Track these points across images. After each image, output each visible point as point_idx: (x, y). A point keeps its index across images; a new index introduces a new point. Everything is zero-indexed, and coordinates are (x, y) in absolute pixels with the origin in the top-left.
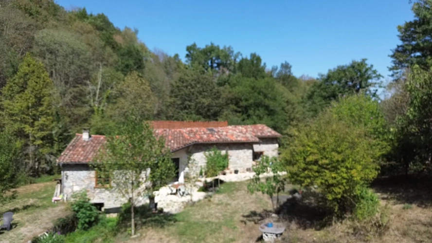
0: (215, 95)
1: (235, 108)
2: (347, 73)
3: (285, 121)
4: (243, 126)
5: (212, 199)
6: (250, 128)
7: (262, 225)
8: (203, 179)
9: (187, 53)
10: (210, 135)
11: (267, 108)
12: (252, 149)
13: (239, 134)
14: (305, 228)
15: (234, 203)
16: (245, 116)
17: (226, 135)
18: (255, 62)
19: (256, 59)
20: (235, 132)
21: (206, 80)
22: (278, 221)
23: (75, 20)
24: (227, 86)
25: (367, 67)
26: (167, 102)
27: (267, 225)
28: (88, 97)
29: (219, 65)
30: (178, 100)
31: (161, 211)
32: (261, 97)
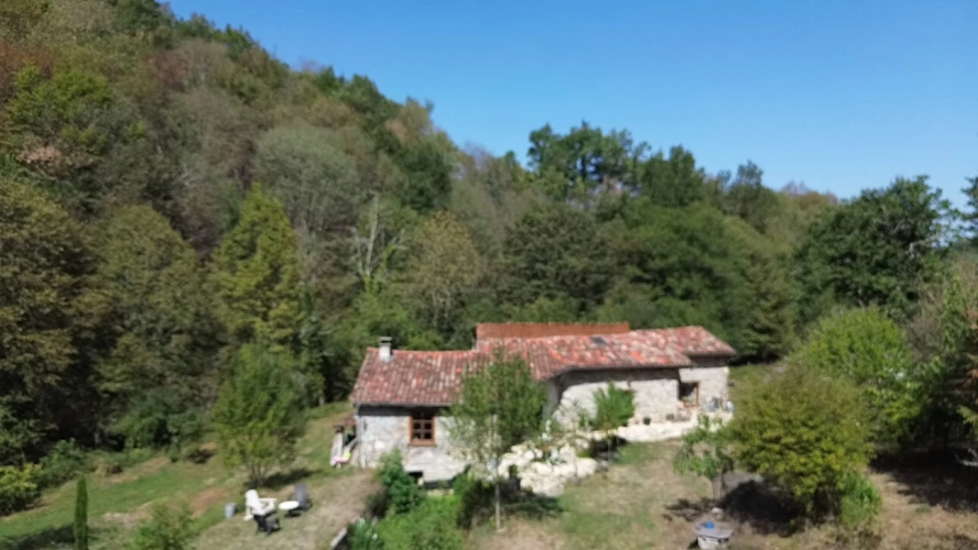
0: (597, 248)
1: (639, 272)
2: (884, 207)
3: (749, 299)
4: (659, 330)
5: (609, 474)
6: (672, 334)
7: (697, 524)
8: (589, 436)
9: (531, 145)
10: (598, 353)
11: (707, 272)
12: (677, 377)
13: (652, 349)
14: (766, 532)
15: (647, 483)
16: (659, 290)
17: (628, 352)
18: (681, 166)
19: (682, 160)
20: (644, 346)
21: (577, 218)
22: (724, 520)
23: (315, 96)
24: (618, 221)
25: (929, 192)
26: (501, 264)
27: (705, 525)
28: (353, 258)
29: (599, 169)
30: (522, 260)
31: (530, 493)
32: (696, 251)
